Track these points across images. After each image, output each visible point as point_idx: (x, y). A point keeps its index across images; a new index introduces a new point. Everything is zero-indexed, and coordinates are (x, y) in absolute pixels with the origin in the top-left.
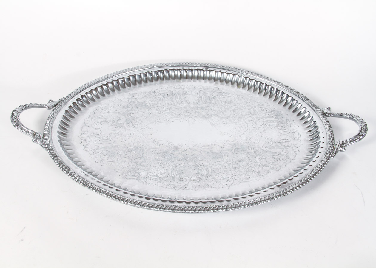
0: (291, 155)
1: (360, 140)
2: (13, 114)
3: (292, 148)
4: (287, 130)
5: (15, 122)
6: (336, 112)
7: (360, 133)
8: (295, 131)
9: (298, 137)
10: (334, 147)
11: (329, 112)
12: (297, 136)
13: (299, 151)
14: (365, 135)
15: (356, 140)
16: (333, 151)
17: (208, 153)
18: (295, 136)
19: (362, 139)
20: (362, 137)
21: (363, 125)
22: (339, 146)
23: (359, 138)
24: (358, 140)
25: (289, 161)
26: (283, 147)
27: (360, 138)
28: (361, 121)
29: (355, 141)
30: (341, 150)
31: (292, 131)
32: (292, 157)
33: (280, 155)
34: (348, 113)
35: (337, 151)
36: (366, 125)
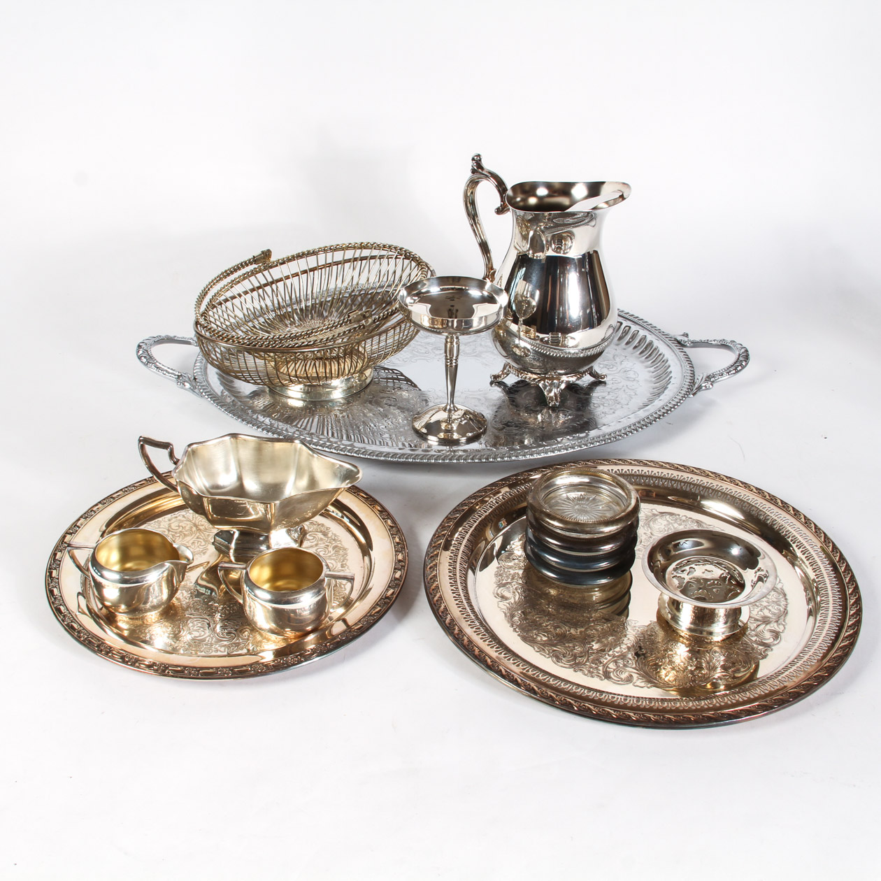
0: (622, 399)
1: (736, 372)
2: (139, 346)
3: (624, 390)
4: (615, 368)
5: (145, 357)
6: (698, 339)
7: (737, 361)
8: (628, 369)
9: (634, 377)
10: (693, 382)
11: (686, 339)
12: (631, 375)
13: (636, 394)
14: (746, 364)
15: (730, 371)
16: (693, 388)
17: (479, 400)
18: (628, 376)
19: (740, 370)
20: (740, 368)
21: (743, 350)
22: (704, 380)
23: (736, 369)
24: (734, 371)
25: (619, 406)
26: (609, 390)
27: (738, 369)
28: (740, 346)
29: (728, 373)
30: (705, 386)
31: (623, 370)
32: (624, 402)
33: (603, 400)
34: (717, 339)
35: (699, 388)
36: (747, 351)
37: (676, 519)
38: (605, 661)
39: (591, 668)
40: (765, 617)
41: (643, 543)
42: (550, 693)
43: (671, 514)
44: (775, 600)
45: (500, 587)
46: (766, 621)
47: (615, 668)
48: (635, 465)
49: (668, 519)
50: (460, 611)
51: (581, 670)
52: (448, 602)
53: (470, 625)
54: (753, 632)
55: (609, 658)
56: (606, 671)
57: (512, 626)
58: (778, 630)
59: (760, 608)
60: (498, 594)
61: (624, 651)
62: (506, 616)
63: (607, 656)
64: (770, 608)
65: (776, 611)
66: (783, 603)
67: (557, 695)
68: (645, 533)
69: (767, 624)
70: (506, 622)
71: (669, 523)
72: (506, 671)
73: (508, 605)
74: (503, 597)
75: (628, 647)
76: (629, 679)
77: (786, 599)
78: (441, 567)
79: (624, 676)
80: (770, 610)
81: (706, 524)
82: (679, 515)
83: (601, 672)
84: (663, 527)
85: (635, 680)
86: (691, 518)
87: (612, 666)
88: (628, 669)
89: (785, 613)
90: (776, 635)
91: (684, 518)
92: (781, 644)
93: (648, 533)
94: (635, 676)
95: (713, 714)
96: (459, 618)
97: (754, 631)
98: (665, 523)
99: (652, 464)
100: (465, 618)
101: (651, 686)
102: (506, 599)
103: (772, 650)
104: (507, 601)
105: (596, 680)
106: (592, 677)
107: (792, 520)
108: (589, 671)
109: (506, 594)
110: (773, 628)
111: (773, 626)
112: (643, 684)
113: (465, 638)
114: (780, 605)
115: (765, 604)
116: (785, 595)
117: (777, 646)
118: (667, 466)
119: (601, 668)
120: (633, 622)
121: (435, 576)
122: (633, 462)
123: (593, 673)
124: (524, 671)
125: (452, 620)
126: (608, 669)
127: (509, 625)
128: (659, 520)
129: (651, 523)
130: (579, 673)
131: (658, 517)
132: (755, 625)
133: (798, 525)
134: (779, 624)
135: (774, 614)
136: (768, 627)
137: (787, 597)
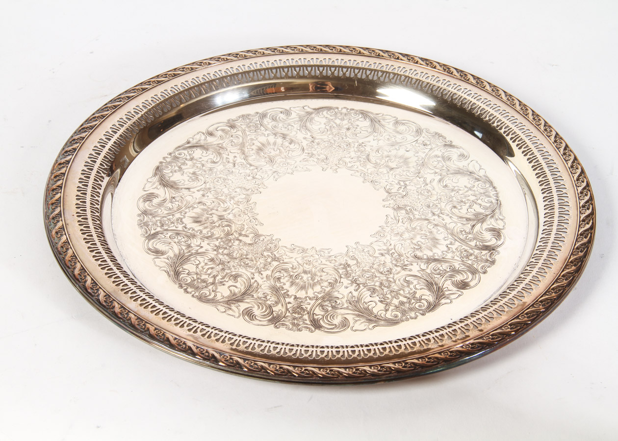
37: (336, 114)
38: (309, 307)
39: (294, 319)
40: (477, 215)
41: (306, 151)
42: (260, 364)
43: (329, 108)
44: (482, 191)
45: (149, 240)
46: (480, 219)
47: (323, 313)
48: (269, 55)
49: (326, 115)
50: (114, 282)
51: (283, 324)
52: (93, 274)
53: (131, 298)
54: (470, 236)
55: (312, 302)
56: (314, 320)
57: (181, 286)
58: (497, 227)
59: (468, 205)
60: (149, 249)
61: (327, 290)
62: (169, 275)
63: (309, 301)
64: (479, 201)
65: (488, 205)
66: (492, 193)
67: (270, 364)
68: (305, 138)
69: (482, 222)
70: (172, 284)
71: (330, 120)
72: (197, 347)
73: (167, 261)
74: (158, 253)
75: (330, 283)
76: (345, 324)
77: (494, 188)
78: (70, 229)
79: (337, 321)
80: (480, 205)
81: (372, 113)
82: (338, 108)
83: (308, 322)
84: (323, 126)
85: (351, 325)
86: (353, 110)
87: (318, 311)
88: (339, 311)
89: (499, 204)
90: (497, 233)
91: (344, 111)
92: (506, 243)
93: (308, 136)
94: (350, 318)
95: (462, 347)
96: (114, 291)
97: (470, 233)
98: (324, 120)
99: (289, 50)
100: (122, 290)
101: (374, 327)
102: (163, 253)
103: (499, 253)
104: (165, 256)
105: (305, 332)
106: (299, 330)
107: (474, 90)
108: (293, 324)
109: (161, 247)
110: (491, 226)
111: (490, 223)
112: (362, 327)
113: (131, 315)
114: (490, 197)
115: (472, 198)
116: (491, 183)
117: (503, 246)
118: (308, 50)
119: (306, 317)
120: (326, 251)
121: (67, 242)
122: (266, 52)
123: (299, 325)
124: (234, 347)
125: (108, 296)
126: (316, 317)
127: (177, 286)
128: (316, 118)
129: (308, 124)
130: (282, 329)
131: (313, 115)
132: (469, 226)
133: (484, 95)
134: (497, 220)
135: (486, 208)
136: (485, 226)
137: (495, 185)
